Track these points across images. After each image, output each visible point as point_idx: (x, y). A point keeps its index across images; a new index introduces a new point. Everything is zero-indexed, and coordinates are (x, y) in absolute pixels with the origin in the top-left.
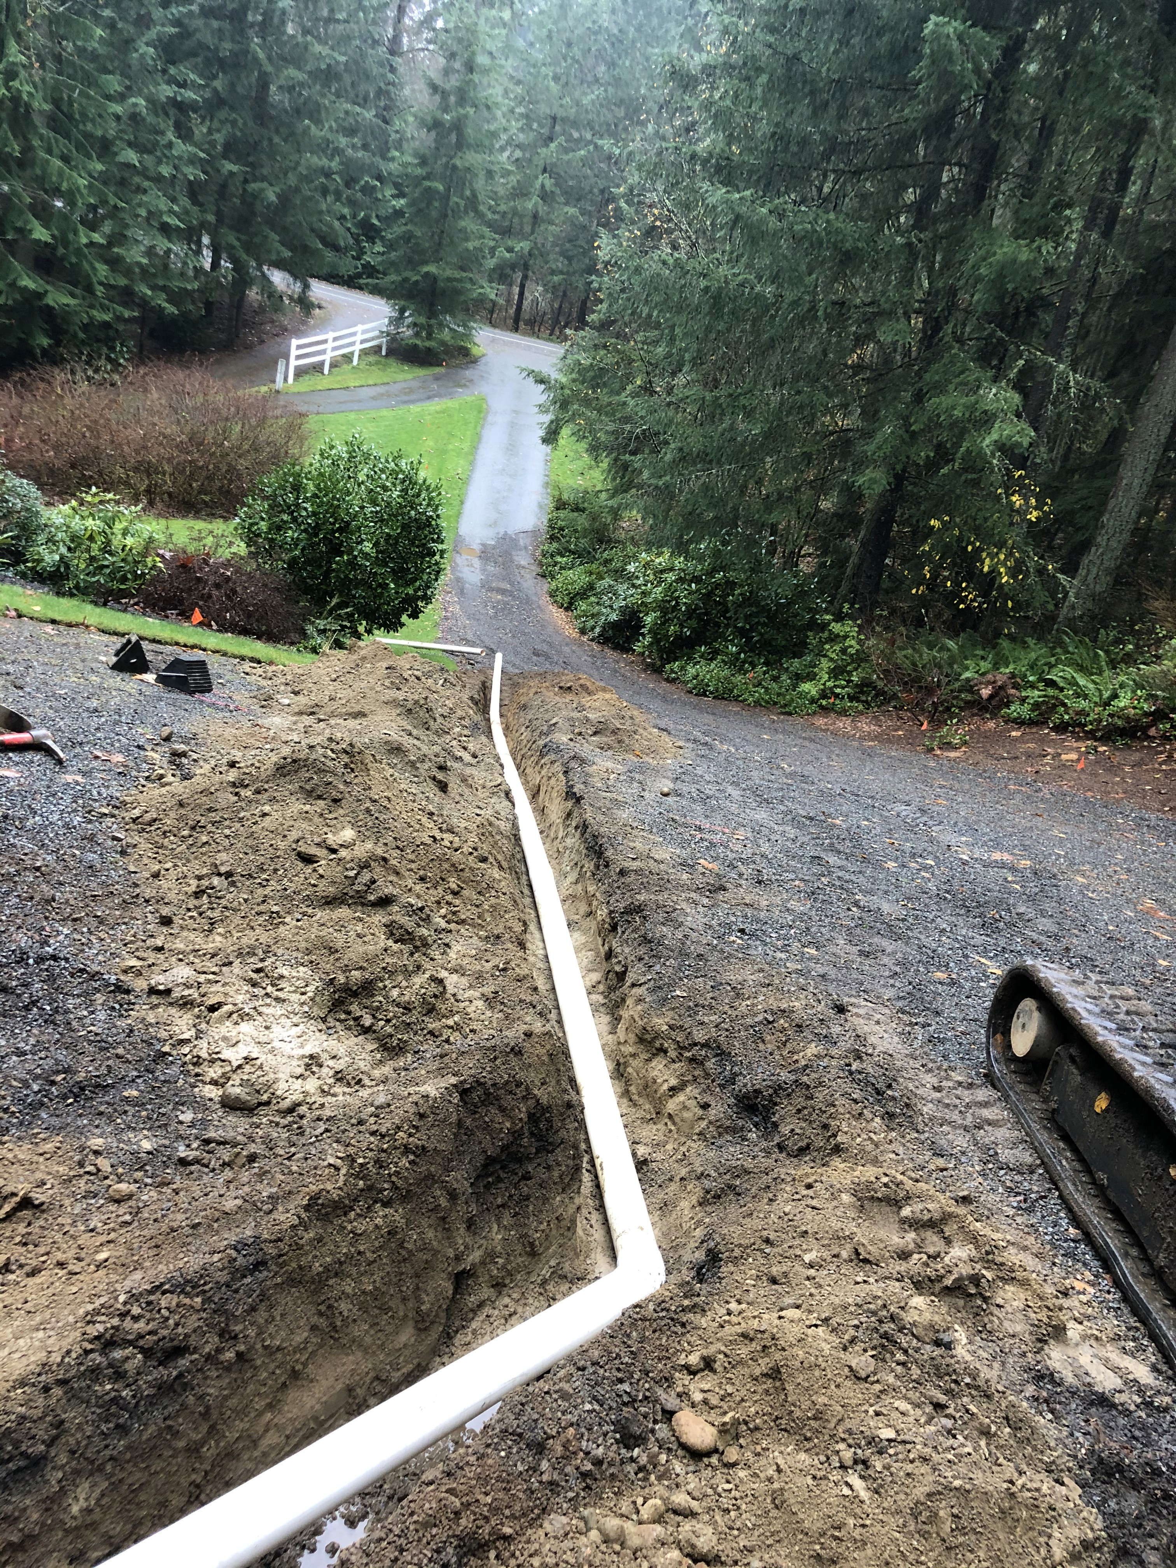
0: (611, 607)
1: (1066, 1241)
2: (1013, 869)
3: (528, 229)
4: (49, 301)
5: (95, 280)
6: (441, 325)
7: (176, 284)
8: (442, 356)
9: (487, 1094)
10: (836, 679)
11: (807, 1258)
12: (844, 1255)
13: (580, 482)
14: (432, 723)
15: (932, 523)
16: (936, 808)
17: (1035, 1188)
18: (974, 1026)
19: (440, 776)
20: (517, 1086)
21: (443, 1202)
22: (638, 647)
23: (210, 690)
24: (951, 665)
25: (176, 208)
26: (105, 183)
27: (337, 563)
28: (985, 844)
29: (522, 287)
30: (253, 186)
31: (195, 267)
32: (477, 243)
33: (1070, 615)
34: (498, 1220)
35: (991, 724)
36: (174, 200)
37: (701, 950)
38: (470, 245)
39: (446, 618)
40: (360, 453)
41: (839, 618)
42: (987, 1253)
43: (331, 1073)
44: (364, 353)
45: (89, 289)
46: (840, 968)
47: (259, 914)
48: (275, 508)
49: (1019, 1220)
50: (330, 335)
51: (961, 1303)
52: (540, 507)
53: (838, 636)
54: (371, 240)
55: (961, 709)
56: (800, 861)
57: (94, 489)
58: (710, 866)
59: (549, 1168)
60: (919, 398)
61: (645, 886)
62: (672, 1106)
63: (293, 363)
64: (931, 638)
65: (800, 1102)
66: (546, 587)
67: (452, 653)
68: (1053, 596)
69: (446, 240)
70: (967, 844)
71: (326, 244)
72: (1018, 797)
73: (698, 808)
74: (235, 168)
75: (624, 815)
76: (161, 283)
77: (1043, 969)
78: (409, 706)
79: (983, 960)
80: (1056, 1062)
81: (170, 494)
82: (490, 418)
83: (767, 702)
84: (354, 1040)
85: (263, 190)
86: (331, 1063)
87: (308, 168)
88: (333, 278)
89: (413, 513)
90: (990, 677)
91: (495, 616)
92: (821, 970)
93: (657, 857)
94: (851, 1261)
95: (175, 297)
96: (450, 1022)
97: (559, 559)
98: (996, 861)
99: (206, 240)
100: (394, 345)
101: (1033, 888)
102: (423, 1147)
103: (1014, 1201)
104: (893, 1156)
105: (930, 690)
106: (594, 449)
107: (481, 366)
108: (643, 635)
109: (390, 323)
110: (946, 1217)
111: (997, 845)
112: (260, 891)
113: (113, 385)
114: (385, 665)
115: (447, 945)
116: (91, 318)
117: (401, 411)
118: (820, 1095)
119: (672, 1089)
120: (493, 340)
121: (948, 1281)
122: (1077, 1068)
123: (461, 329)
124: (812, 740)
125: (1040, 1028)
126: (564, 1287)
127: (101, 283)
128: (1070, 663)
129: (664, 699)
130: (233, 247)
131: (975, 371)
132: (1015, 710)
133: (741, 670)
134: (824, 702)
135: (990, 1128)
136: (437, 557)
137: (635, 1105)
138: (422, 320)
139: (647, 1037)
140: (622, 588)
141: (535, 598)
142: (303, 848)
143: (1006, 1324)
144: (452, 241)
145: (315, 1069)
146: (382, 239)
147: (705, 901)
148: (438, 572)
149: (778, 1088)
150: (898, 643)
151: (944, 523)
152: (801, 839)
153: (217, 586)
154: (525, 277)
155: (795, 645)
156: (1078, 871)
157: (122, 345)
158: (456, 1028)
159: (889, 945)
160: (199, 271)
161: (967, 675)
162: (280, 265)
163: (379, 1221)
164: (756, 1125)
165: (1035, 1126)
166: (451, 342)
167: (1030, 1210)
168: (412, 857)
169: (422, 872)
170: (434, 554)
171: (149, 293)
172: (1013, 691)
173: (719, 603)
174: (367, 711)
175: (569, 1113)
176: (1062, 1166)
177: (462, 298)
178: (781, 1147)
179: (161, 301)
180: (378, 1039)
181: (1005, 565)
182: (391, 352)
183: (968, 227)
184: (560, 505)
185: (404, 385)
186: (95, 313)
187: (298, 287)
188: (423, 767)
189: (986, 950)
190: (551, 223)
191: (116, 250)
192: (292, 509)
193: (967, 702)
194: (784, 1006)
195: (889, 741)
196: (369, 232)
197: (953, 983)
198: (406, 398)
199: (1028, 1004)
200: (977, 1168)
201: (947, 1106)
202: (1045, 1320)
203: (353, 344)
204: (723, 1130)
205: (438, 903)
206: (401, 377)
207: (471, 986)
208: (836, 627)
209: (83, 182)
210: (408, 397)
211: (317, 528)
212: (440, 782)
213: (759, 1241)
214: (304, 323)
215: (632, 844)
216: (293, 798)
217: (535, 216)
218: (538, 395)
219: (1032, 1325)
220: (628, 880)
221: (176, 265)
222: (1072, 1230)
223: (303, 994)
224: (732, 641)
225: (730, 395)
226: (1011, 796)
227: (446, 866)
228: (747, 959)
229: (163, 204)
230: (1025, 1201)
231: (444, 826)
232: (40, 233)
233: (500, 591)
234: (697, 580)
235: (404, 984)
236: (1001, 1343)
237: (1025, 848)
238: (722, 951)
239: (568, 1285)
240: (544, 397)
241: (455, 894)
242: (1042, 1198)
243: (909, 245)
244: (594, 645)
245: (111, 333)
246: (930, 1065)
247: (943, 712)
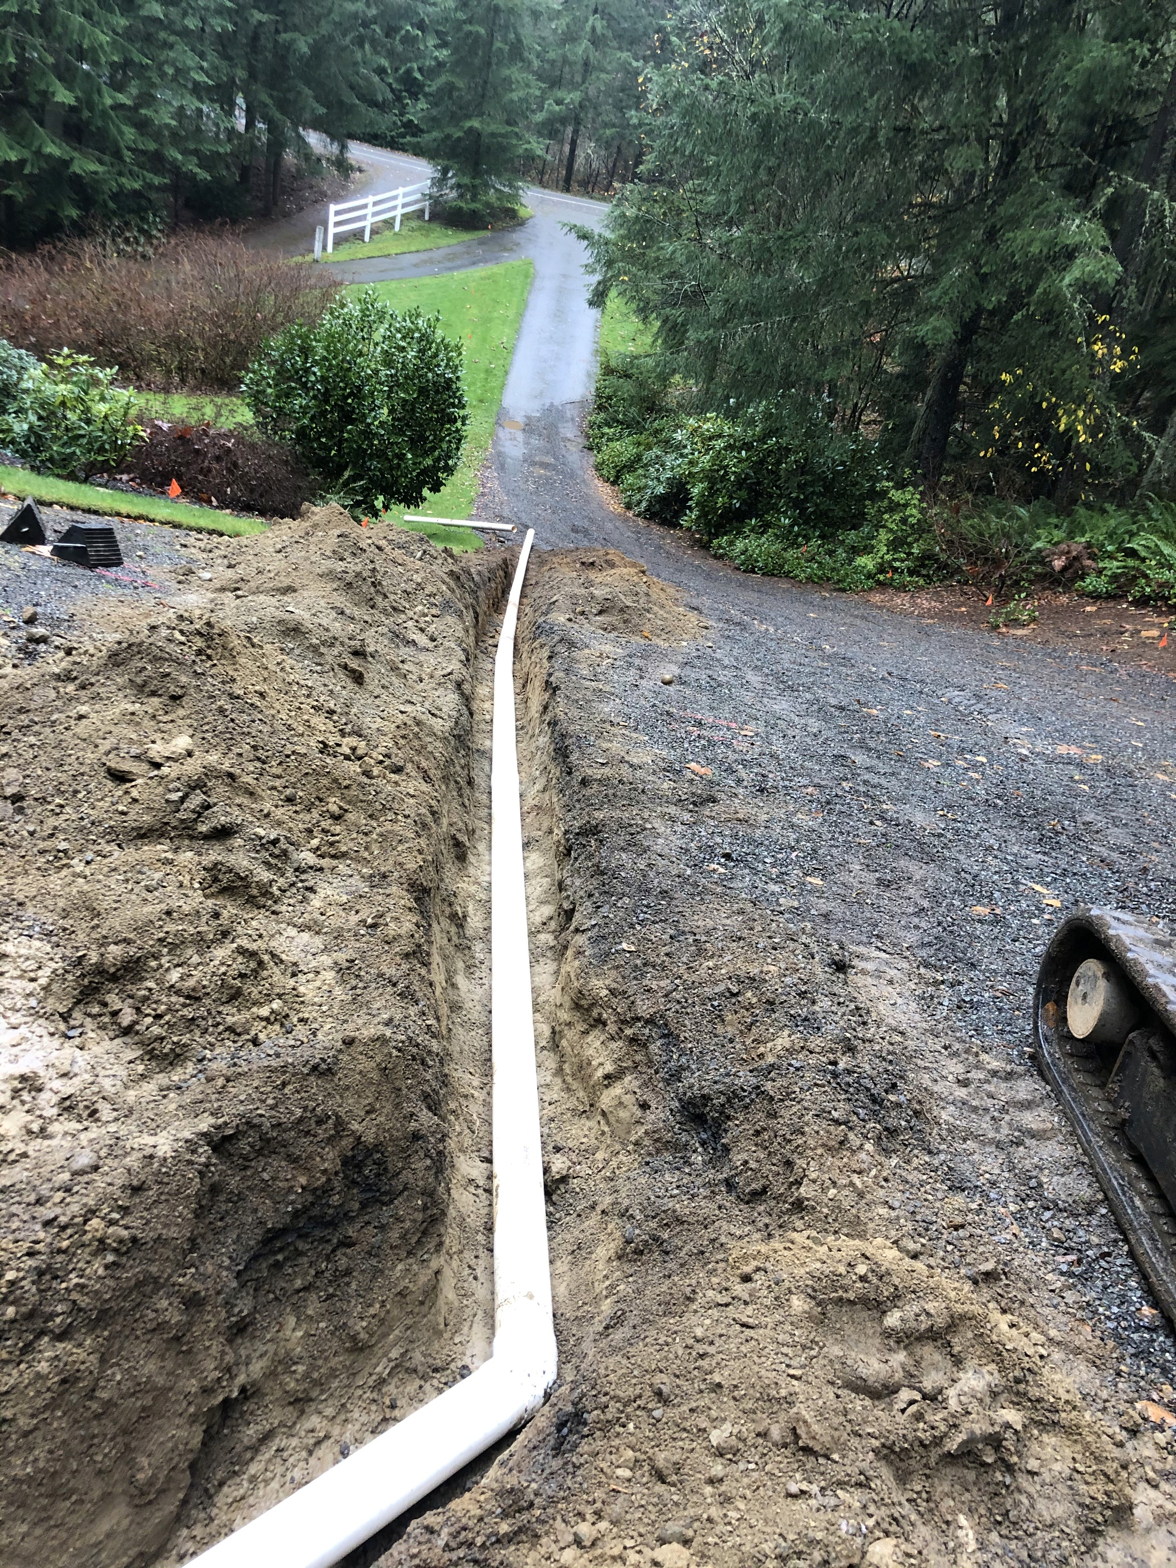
0: (658, 479)
1: (1137, 1329)
2: (1081, 765)
3: (578, 78)
4: (76, 168)
5: (122, 144)
6: (486, 185)
7: (207, 148)
8: (488, 219)
9: (266, 1140)
10: (895, 551)
11: (716, 1437)
12: (776, 1433)
13: (631, 348)
14: (379, 599)
15: (1003, 377)
16: (994, 694)
17: (1095, 1240)
18: (1020, 982)
19: (354, 664)
20: (319, 1122)
21: (175, 1317)
22: (684, 521)
23: (118, 563)
24: (1021, 534)
25: (205, 64)
26: (131, 40)
27: (349, 432)
28: (1049, 735)
29: (573, 144)
30: (285, 37)
31: (226, 128)
32: (521, 94)
33: (1156, 479)
34: (297, 1309)
35: (1064, 599)
36: (202, 56)
37: (667, 884)
38: (515, 96)
39: (483, 494)
40: (374, 312)
41: (901, 485)
42: (1018, 1381)
43: (55, 1099)
44: (406, 217)
45: (117, 155)
46: (850, 905)
47: (42, 852)
48: (282, 374)
49: (1070, 1297)
50: (370, 199)
51: (971, 1476)
52: (589, 376)
53: (898, 504)
54: (414, 96)
55: (1031, 582)
56: (819, 762)
57: (66, 351)
58: (703, 770)
59: (382, 1228)
60: (991, 235)
61: (609, 800)
62: (607, 1099)
63: (332, 230)
64: (1000, 506)
65: (759, 1118)
66: (592, 461)
67: (482, 530)
68: (1138, 457)
69: (490, 93)
70: (1028, 736)
71: (362, 97)
72: (1091, 678)
73: (704, 699)
74: (264, 18)
75: (607, 708)
76: (192, 146)
77: (1114, 923)
78: (349, 580)
79: (1038, 888)
80: (1128, 1054)
81: (203, 371)
82: (538, 283)
83: (820, 578)
84: (107, 1044)
85: (293, 41)
86: (57, 1084)
87: (341, 15)
88: (374, 139)
89: (430, 375)
90: (1063, 546)
91: (537, 492)
92: (823, 906)
93: (635, 761)
94: (785, 1446)
95: (208, 161)
96: (264, 1012)
97: (606, 430)
98: (1061, 756)
99: (240, 100)
100: (438, 208)
101: (1104, 788)
102: (134, 1240)
103: (1063, 1261)
104: (883, 1211)
105: (997, 563)
106: (643, 311)
107: (528, 228)
108: (690, 508)
109: (433, 184)
110: (956, 1322)
111: (1063, 736)
112: (52, 822)
113: (144, 256)
114: (339, 532)
115: (311, 889)
116: (121, 186)
117: (444, 278)
118: (788, 1113)
119: (607, 1077)
120: (542, 201)
121: (952, 1445)
122: (1159, 1066)
123: (506, 190)
124: (863, 618)
125: (1107, 1001)
126: (411, 1387)
127: (129, 149)
128: (1155, 530)
129: (708, 576)
130: (266, 105)
131: (1056, 200)
132: (1091, 582)
133: (795, 544)
134: (881, 577)
135: (1034, 1142)
136: (459, 424)
137: (568, 1089)
138: (466, 180)
139: (583, 1002)
140: (670, 460)
141: (580, 472)
142: (113, 762)
143: (1041, 1504)
144: (496, 93)
145: (26, 1096)
146: (426, 95)
147: (687, 817)
148: (460, 440)
149: (733, 1096)
150: (964, 509)
151: (1017, 378)
152: (826, 734)
153: (218, 459)
154: (576, 132)
155: (854, 516)
156: (1159, 766)
157: (155, 215)
158: (278, 1018)
159: (917, 870)
160: (232, 132)
161: (1039, 545)
162: (317, 125)
163: (43, 1367)
164: (703, 1144)
165: (1097, 1142)
166: (497, 204)
167: (1085, 1278)
168: (278, 771)
169: (288, 791)
170: (455, 421)
171: (180, 157)
172: (1088, 562)
173: (771, 472)
174: (297, 585)
175: (416, 1146)
176: (1134, 1208)
177: (508, 155)
178: (730, 1184)
179: (192, 166)
180: (141, 1043)
181: (1083, 422)
182: (434, 217)
183: (1052, 34)
184: (608, 371)
185: (448, 251)
186: (124, 180)
187: (335, 148)
188: (330, 655)
189: (1042, 875)
190: (603, 70)
191: (143, 111)
192: (300, 376)
193: (1037, 575)
194: (754, 971)
195: (952, 619)
196: (413, 88)
197: (997, 920)
198: (449, 265)
199: (1091, 967)
200: (1013, 1208)
201: (975, 1109)
202: (1101, 1497)
203: (394, 208)
204: (662, 1145)
205: (310, 831)
206: (444, 242)
207: (326, 950)
208: (896, 495)
209: (104, 39)
210: (452, 262)
211: (326, 396)
212: (353, 671)
213: (648, 1393)
214: (344, 187)
215: (605, 745)
216: (121, 694)
217: (586, 64)
218: (583, 254)
219: (1081, 1505)
220: (588, 792)
221: (208, 126)
222: (1146, 1310)
223: (33, 980)
224: (785, 512)
225: (780, 238)
226: (1084, 676)
227: (325, 781)
228: (727, 896)
229: (191, 60)
230: (1079, 1262)
231: (348, 729)
232: (64, 96)
233: (544, 465)
234: (748, 446)
235: (196, 959)
236: (1029, 1541)
237: (1096, 739)
238: (696, 885)
239: (418, 1382)
240: (588, 253)
241: (337, 818)
242: (1104, 1255)
243: (985, 56)
244: (640, 521)
245: (144, 202)
246: (956, 1046)
247: (1012, 586)
